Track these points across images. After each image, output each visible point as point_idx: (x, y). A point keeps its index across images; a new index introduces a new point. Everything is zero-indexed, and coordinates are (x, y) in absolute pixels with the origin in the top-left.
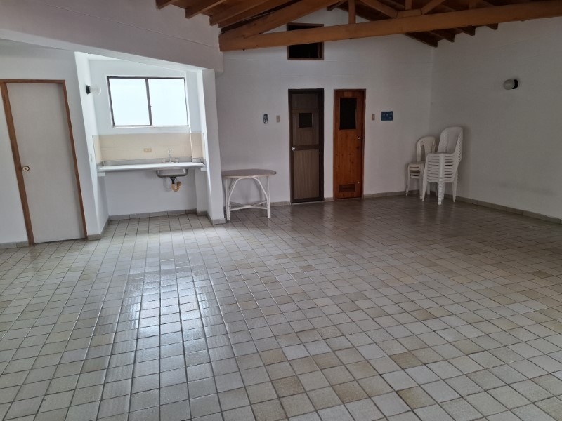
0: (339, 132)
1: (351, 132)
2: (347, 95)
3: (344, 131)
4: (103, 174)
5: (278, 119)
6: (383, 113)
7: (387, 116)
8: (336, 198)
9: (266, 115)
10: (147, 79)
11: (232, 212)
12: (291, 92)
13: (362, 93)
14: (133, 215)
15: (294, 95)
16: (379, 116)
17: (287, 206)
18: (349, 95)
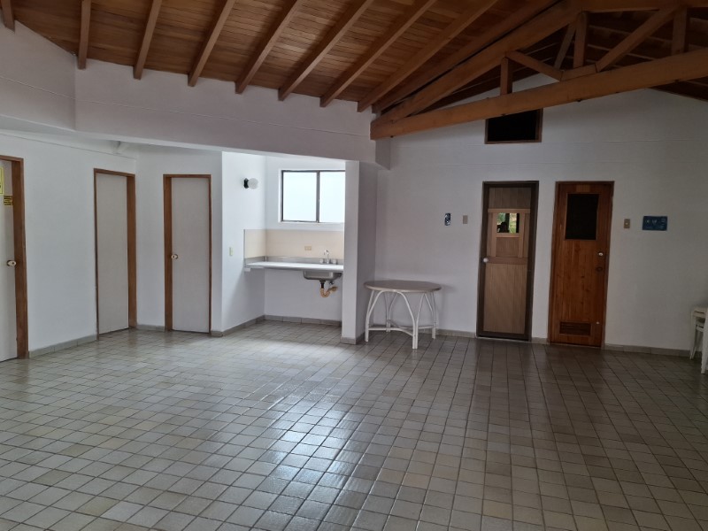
0: (564, 243)
1: (586, 245)
2: (579, 190)
3: (573, 242)
4: (249, 270)
5: (465, 219)
6: (646, 218)
7: (655, 223)
8: (552, 341)
9: (449, 215)
10: (318, 172)
11: (371, 332)
12: (488, 187)
13: (608, 187)
14: (286, 318)
15: (492, 191)
16: (637, 223)
17: (470, 339)
18: (587, 190)
